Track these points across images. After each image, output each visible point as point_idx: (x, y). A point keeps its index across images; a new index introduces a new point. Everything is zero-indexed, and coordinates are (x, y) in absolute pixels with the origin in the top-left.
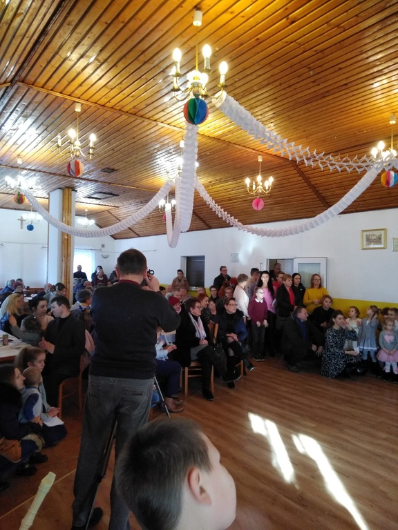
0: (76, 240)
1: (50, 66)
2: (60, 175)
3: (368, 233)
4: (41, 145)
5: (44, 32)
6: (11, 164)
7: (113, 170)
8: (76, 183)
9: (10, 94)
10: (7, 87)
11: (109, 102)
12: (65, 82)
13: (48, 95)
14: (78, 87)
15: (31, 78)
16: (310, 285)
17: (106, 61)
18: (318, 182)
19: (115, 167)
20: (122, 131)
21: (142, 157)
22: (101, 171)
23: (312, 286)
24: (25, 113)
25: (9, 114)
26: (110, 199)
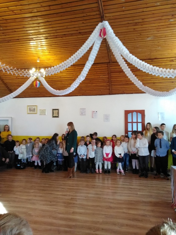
3: (30, 107)
16: (3, 130)
18: (7, 82)
23: (5, 130)
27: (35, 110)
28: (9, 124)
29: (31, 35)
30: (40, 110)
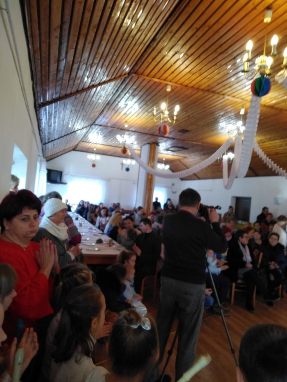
0: (157, 179)
1: (154, 61)
2: (150, 134)
4: (140, 115)
5: (154, 39)
6: (121, 127)
7: (187, 131)
8: (160, 139)
9: (127, 82)
10: (126, 78)
11: (191, 83)
12: (162, 71)
13: (150, 81)
14: (171, 74)
15: (141, 70)
17: (192, 54)
19: (189, 129)
20: (197, 103)
21: (209, 121)
22: (179, 131)
24: (134, 94)
25: (124, 95)
26: (182, 151)
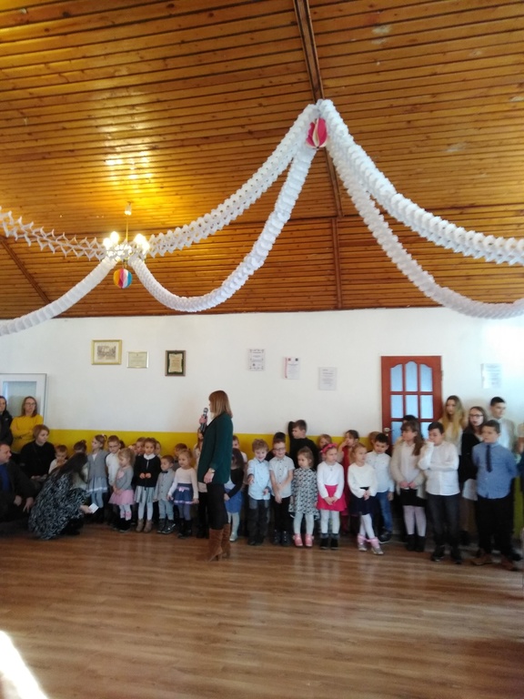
3: (100, 344)
23: (24, 413)
27: (114, 352)
28: (39, 394)
29: (110, 138)
30: (130, 353)
